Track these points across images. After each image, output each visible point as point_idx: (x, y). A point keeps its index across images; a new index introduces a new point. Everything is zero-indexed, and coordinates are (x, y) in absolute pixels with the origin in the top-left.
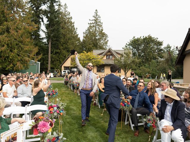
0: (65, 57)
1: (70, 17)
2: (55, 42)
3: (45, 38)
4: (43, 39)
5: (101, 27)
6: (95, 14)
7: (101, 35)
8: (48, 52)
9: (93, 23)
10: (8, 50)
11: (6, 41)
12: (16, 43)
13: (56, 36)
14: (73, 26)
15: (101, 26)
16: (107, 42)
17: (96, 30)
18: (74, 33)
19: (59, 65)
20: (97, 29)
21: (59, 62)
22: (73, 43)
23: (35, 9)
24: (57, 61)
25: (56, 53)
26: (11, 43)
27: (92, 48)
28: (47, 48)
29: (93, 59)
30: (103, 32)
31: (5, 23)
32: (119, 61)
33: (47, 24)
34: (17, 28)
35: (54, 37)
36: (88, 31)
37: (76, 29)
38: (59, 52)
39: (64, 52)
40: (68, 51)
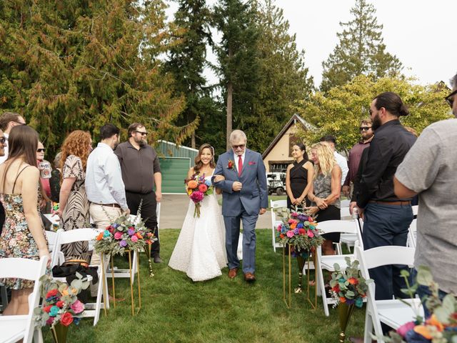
0: (272, 135)
1: (282, 22)
2: (242, 93)
3: (218, 85)
4: (211, 88)
5: (377, 39)
6: (359, 4)
8: (226, 127)
9: (354, 28)
13: (246, 76)
14: (294, 46)
15: (376, 36)
17: (361, 49)
20: (366, 47)
22: (294, 95)
23: (190, 11)
25: (248, 125)
30: (385, 52)
31: (81, 20)
36: (336, 58)
37: (300, 52)
38: (256, 122)
39: (269, 121)
40: (281, 119)
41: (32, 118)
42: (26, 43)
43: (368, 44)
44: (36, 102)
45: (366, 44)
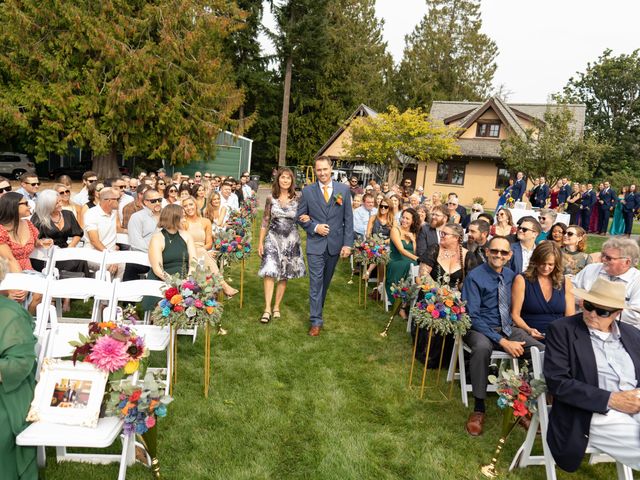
0: (335, 124)
2: (304, 70)
3: (275, 56)
4: (266, 59)
5: (474, 13)
7: (470, 45)
8: (281, 106)
10: (154, 96)
11: (148, 68)
12: (179, 73)
13: (309, 50)
14: (372, 12)
15: (473, 9)
16: (491, 72)
18: (371, 39)
19: (313, 151)
20: (459, 22)
21: (314, 141)
22: (366, 76)
24: (309, 136)
25: (308, 110)
26: (163, 73)
27: (433, 93)
28: (278, 92)
29: (419, 134)
30: (480, 32)
31: (148, 8)
32: (519, 148)
33: (283, 9)
34: (183, 22)
35: (302, 52)
36: (422, 32)
37: (379, 22)
38: (318, 107)
39: (333, 106)
40: (347, 104)
41: (107, 108)
42: (104, 36)
43: (463, 18)
44: (116, 95)
45: (460, 17)
